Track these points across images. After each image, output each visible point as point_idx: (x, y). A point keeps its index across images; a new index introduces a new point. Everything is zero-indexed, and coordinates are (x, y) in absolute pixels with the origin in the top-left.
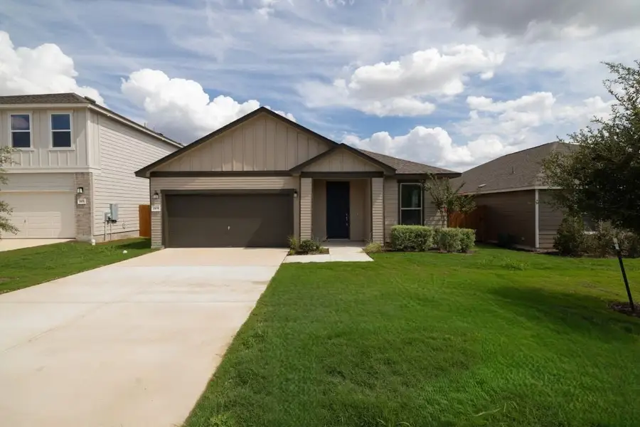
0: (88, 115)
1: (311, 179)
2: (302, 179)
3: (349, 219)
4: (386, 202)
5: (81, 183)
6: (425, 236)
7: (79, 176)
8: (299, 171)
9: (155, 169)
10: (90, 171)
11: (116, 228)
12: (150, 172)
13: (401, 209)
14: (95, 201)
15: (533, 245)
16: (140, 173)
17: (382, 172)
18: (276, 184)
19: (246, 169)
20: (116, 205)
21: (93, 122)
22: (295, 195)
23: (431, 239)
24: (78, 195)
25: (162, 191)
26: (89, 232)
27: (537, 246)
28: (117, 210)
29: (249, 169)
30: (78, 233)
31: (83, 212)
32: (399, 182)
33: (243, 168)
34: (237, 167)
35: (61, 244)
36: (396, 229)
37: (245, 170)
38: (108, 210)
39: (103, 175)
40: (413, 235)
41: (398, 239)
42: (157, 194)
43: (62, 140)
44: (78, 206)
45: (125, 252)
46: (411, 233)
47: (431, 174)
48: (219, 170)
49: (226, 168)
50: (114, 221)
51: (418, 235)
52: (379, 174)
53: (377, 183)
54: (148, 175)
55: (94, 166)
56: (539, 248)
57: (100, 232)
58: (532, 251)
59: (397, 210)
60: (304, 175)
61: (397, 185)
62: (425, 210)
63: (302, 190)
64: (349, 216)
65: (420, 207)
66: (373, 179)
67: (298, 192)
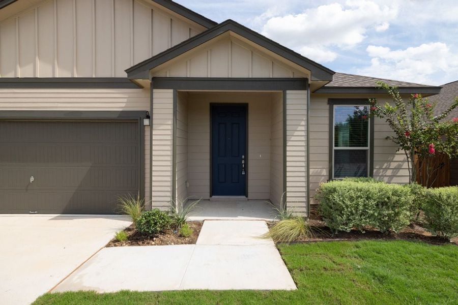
1: (172, 91)
2: (155, 90)
4: (311, 136)
13: (334, 148)
17: (306, 80)
19: (59, 74)
22: (146, 122)
29: (66, 74)
32: (331, 103)
33: (54, 72)
34: (43, 71)
36: (335, 190)
37: (57, 76)
40: (373, 203)
41: (340, 211)
46: (368, 198)
48: (11, 75)
49: (23, 73)
51: (383, 203)
52: (301, 84)
53: (296, 101)
59: (327, 151)
60: (158, 83)
61: (328, 107)
62: (375, 151)
63: (155, 111)
64: (246, 159)
65: (367, 146)
66: (288, 92)
67: (148, 116)
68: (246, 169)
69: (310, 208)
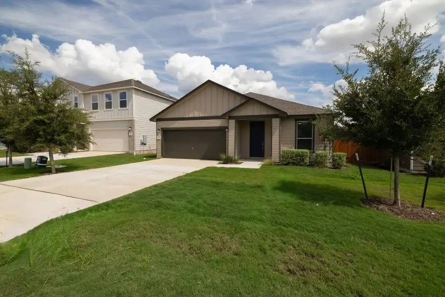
0: (134, 91)
1: (234, 120)
2: (230, 120)
3: (264, 145)
5: (130, 125)
6: (303, 156)
7: (130, 121)
8: (227, 116)
9: (158, 117)
10: (134, 119)
11: (146, 148)
12: (157, 118)
13: (297, 138)
14: (136, 134)
15: (409, 167)
16: (152, 120)
18: (216, 123)
20: (146, 136)
21: (135, 95)
22: (227, 130)
23: (308, 159)
24: (129, 131)
25: (162, 128)
26: (134, 149)
27: (412, 168)
28: (146, 139)
29: (202, 115)
30: (129, 149)
31: (131, 139)
32: (296, 120)
33: (200, 115)
34: (197, 115)
35: (122, 154)
38: (142, 139)
39: (140, 120)
42: (159, 130)
43: (123, 104)
44: (130, 136)
45: (145, 159)
47: (318, 115)
48: (188, 116)
49: (191, 115)
50: (145, 144)
51: (297, 155)
52: (276, 116)
53: (276, 122)
54: (155, 120)
55: (136, 116)
56: (413, 170)
57: (138, 149)
58: (405, 172)
59: (294, 139)
60: (230, 118)
61: (294, 122)
62: (315, 139)
63: (229, 127)
64: (264, 143)
65: (311, 137)
66: (273, 119)
67: (227, 128)
68: (264, 147)
69: (281, 158)
